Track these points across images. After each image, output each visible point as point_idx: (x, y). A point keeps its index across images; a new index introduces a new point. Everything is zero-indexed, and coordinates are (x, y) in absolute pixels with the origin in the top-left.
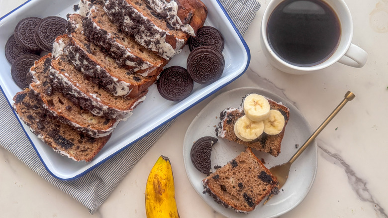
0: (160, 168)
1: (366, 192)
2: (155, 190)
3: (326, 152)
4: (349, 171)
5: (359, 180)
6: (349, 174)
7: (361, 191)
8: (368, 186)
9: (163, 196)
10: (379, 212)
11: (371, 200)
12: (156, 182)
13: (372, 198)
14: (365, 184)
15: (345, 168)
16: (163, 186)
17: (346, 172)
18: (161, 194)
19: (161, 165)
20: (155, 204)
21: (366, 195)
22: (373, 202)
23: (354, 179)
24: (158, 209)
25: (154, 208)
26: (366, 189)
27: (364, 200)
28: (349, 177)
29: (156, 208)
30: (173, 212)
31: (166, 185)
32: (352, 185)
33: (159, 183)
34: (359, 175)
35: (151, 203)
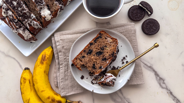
0: (48, 50)
1: (164, 84)
2: (42, 58)
3: (146, 65)
4: (156, 74)
5: (161, 79)
6: (156, 76)
7: (162, 84)
8: (165, 82)
9: (45, 62)
10: (170, 94)
11: (166, 88)
12: (44, 55)
13: (167, 87)
14: (164, 81)
15: (154, 73)
16: (46, 58)
17: (155, 75)
18: (44, 61)
19: (49, 49)
20: (40, 64)
21: (164, 86)
22: (167, 89)
23: (158, 78)
24: (40, 67)
25: (39, 65)
26: (164, 83)
27: (163, 88)
28: (156, 77)
29: (39, 66)
30: (46, 71)
31: (48, 58)
32: (158, 81)
33: (45, 56)
34: (161, 76)
35: (38, 63)
